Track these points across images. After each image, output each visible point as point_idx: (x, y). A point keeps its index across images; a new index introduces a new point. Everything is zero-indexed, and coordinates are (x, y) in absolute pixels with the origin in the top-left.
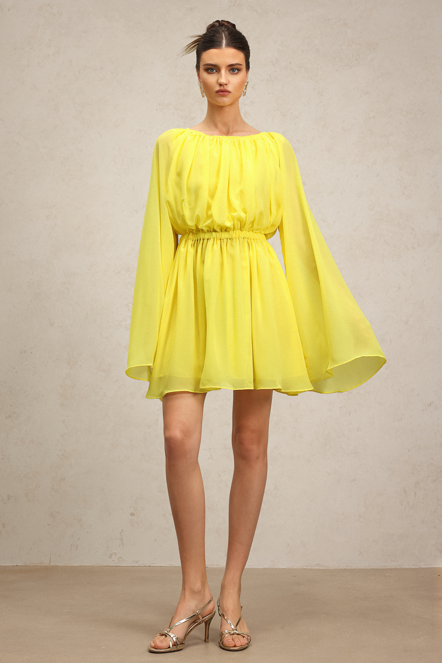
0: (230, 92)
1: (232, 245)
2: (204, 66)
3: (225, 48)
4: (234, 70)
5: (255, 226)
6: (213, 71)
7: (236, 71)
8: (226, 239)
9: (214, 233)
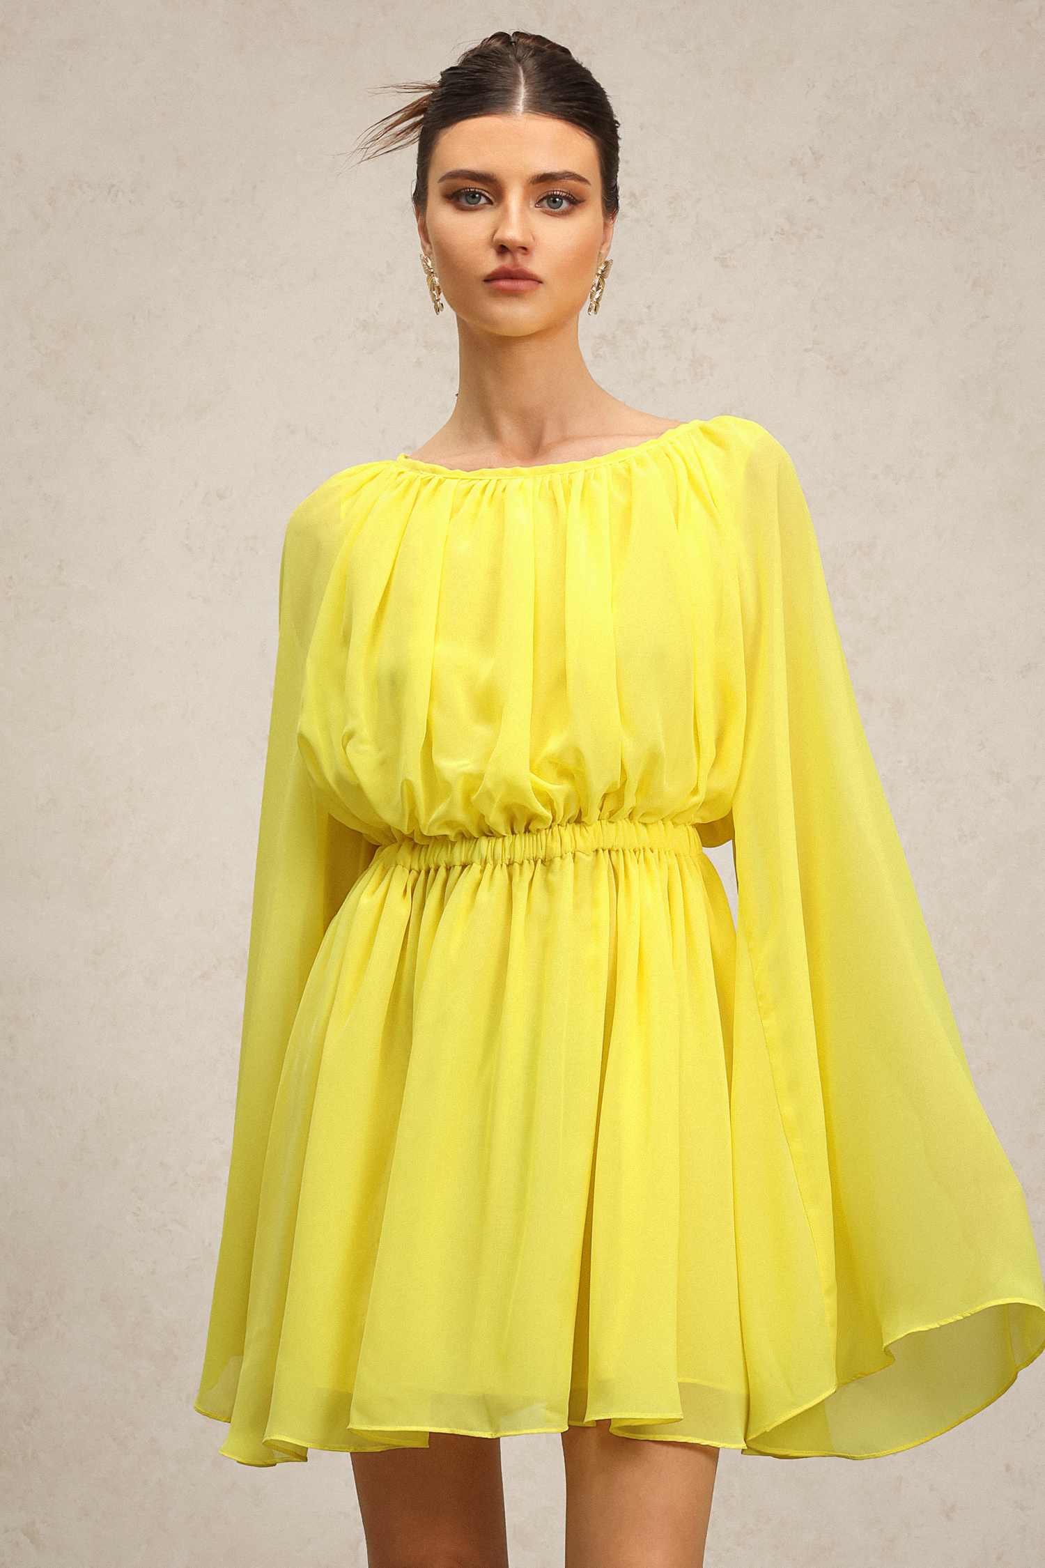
0: (540, 282)
1: (547, 884)
2: (442, 184)
3: (523, 113)
4: (554, 201)
5: (630, 801)
6: (476, 200)
7: (565, 205)
8: (532, 862)
9: (484, 842)
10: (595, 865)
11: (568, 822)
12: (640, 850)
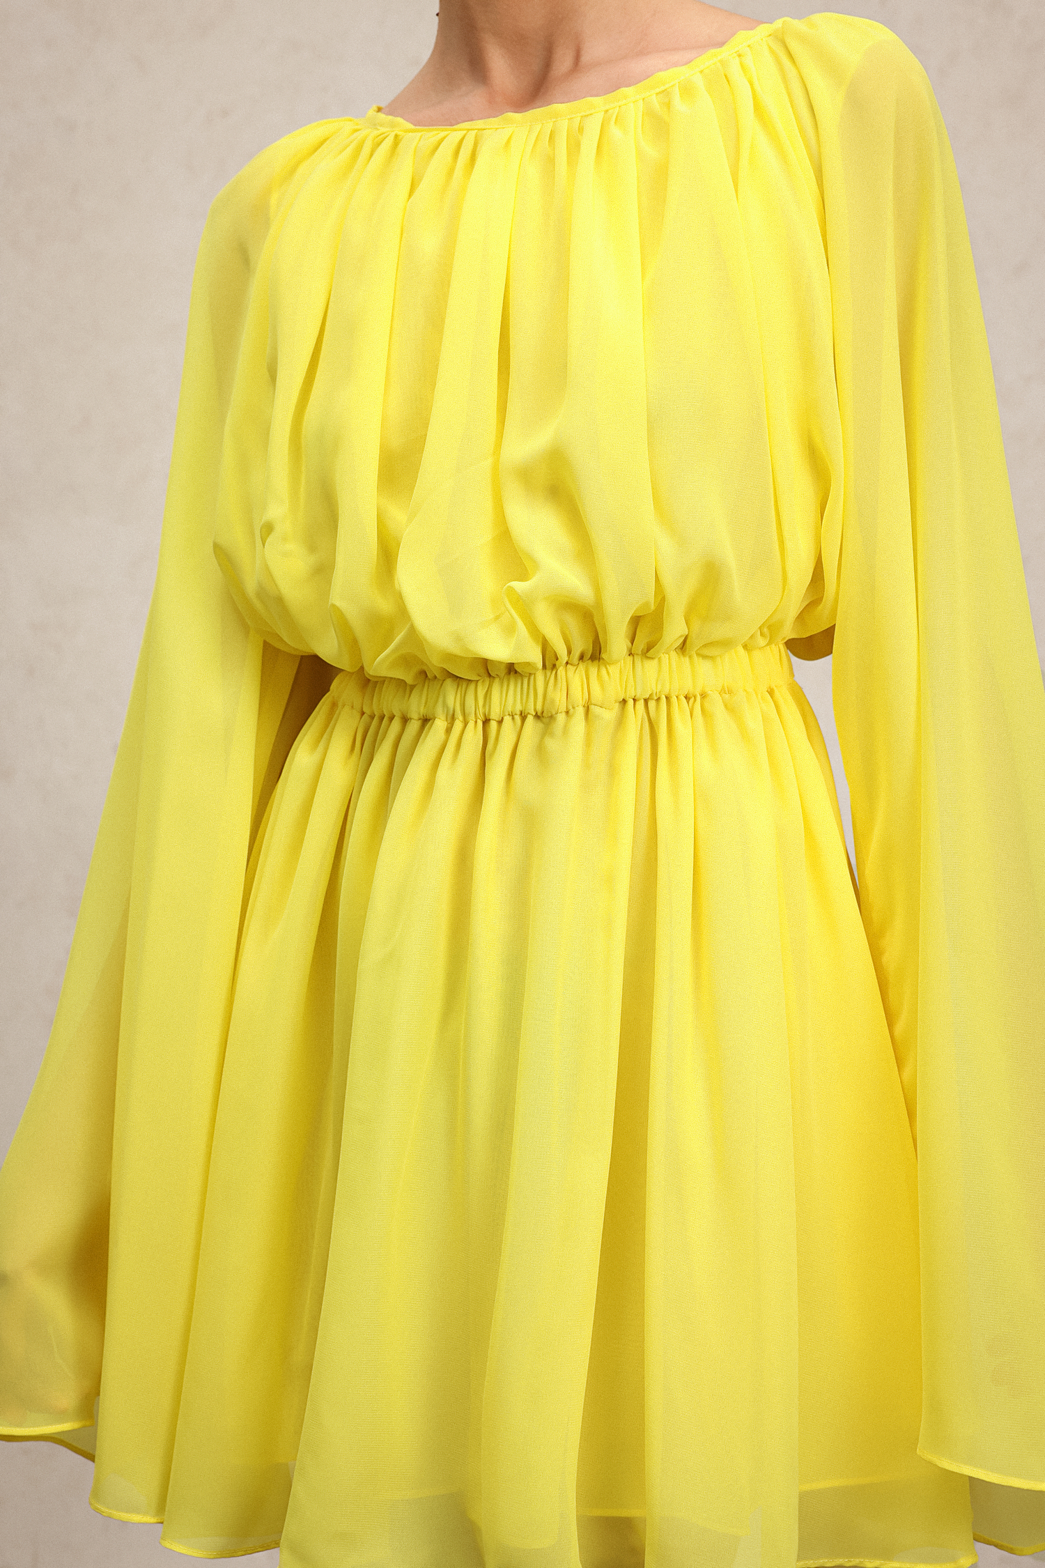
10: (621, 721)
11: (582, 658)
12: (695, 697)
